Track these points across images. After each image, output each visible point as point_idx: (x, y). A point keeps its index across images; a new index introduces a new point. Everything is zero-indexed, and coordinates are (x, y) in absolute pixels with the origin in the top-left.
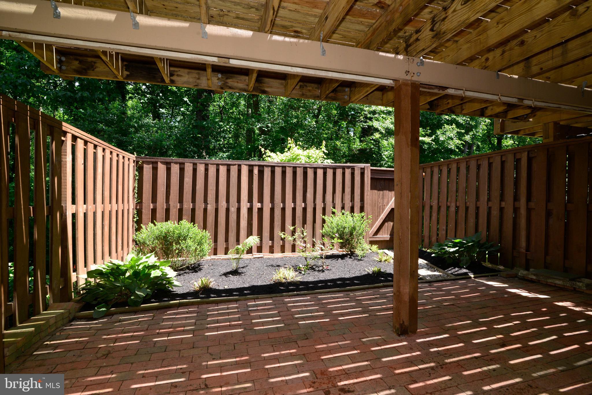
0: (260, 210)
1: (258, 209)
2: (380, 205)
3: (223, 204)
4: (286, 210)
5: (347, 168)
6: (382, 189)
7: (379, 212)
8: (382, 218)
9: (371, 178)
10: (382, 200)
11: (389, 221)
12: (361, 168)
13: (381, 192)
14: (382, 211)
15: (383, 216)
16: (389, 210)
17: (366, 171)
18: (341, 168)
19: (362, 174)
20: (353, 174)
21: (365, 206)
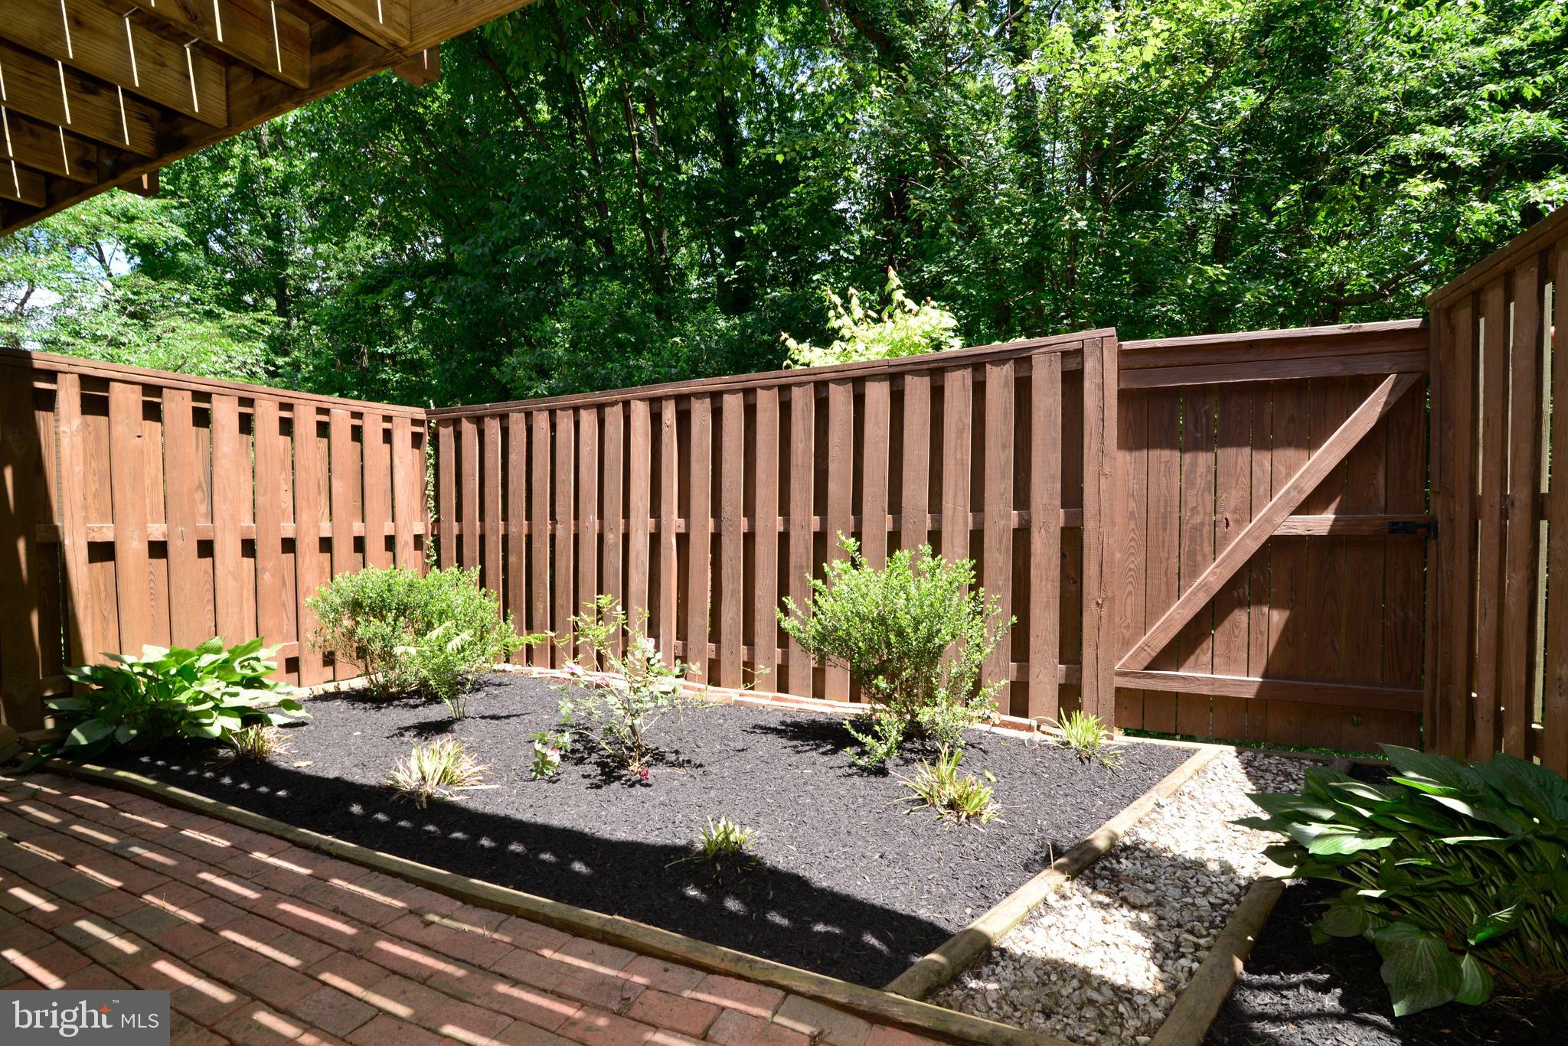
0: (683, 540)
1: (678, 535)
2: (1198, 519)
3: (590, 521)
4: (758, 539)
5: (993, 363)
6: (1206, 443)
7: (1192, 554)
8: (1205, 585)
9: (1123, 395)
10: (1209, 499)
11: (1260, 602)
12: (1065, 354)
13: (1204, 459)
14: (1208, 548)
15: (1213, 576)
16: (1253, 547)
17: (1090, 366)
18: (965, 367)
19: (1072, 381)
20: (1023, 388)
21: (1090, 526)
